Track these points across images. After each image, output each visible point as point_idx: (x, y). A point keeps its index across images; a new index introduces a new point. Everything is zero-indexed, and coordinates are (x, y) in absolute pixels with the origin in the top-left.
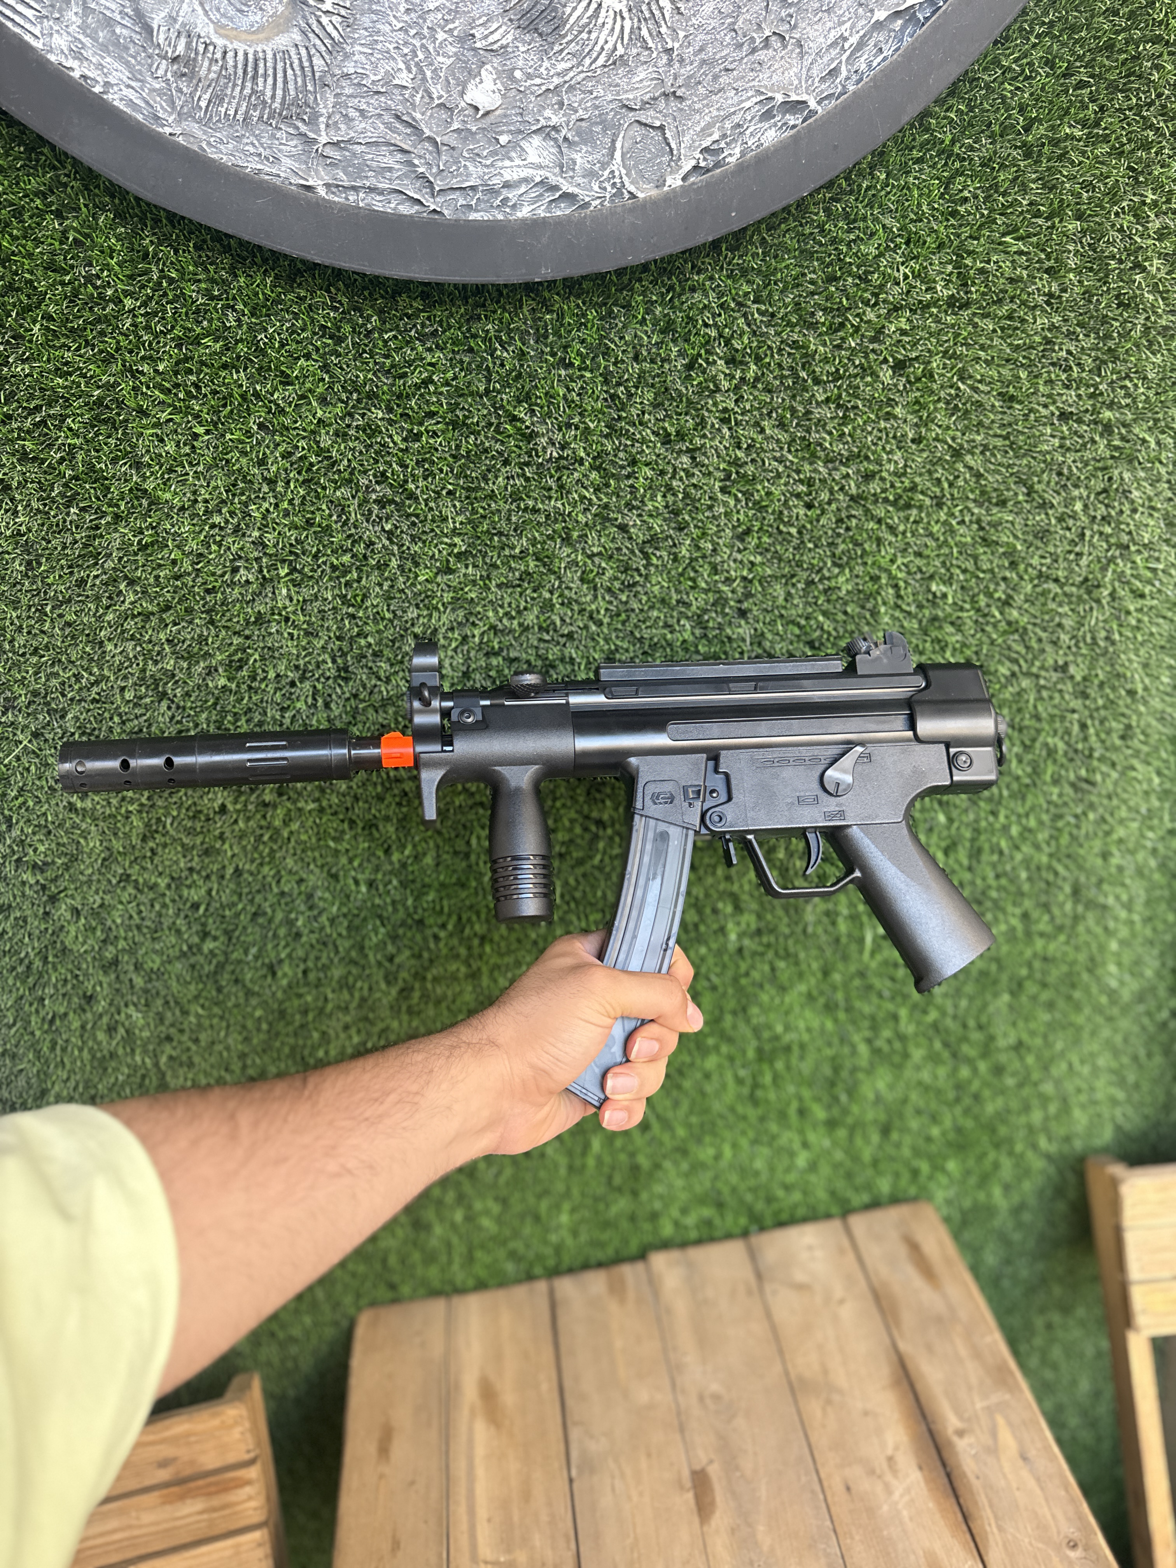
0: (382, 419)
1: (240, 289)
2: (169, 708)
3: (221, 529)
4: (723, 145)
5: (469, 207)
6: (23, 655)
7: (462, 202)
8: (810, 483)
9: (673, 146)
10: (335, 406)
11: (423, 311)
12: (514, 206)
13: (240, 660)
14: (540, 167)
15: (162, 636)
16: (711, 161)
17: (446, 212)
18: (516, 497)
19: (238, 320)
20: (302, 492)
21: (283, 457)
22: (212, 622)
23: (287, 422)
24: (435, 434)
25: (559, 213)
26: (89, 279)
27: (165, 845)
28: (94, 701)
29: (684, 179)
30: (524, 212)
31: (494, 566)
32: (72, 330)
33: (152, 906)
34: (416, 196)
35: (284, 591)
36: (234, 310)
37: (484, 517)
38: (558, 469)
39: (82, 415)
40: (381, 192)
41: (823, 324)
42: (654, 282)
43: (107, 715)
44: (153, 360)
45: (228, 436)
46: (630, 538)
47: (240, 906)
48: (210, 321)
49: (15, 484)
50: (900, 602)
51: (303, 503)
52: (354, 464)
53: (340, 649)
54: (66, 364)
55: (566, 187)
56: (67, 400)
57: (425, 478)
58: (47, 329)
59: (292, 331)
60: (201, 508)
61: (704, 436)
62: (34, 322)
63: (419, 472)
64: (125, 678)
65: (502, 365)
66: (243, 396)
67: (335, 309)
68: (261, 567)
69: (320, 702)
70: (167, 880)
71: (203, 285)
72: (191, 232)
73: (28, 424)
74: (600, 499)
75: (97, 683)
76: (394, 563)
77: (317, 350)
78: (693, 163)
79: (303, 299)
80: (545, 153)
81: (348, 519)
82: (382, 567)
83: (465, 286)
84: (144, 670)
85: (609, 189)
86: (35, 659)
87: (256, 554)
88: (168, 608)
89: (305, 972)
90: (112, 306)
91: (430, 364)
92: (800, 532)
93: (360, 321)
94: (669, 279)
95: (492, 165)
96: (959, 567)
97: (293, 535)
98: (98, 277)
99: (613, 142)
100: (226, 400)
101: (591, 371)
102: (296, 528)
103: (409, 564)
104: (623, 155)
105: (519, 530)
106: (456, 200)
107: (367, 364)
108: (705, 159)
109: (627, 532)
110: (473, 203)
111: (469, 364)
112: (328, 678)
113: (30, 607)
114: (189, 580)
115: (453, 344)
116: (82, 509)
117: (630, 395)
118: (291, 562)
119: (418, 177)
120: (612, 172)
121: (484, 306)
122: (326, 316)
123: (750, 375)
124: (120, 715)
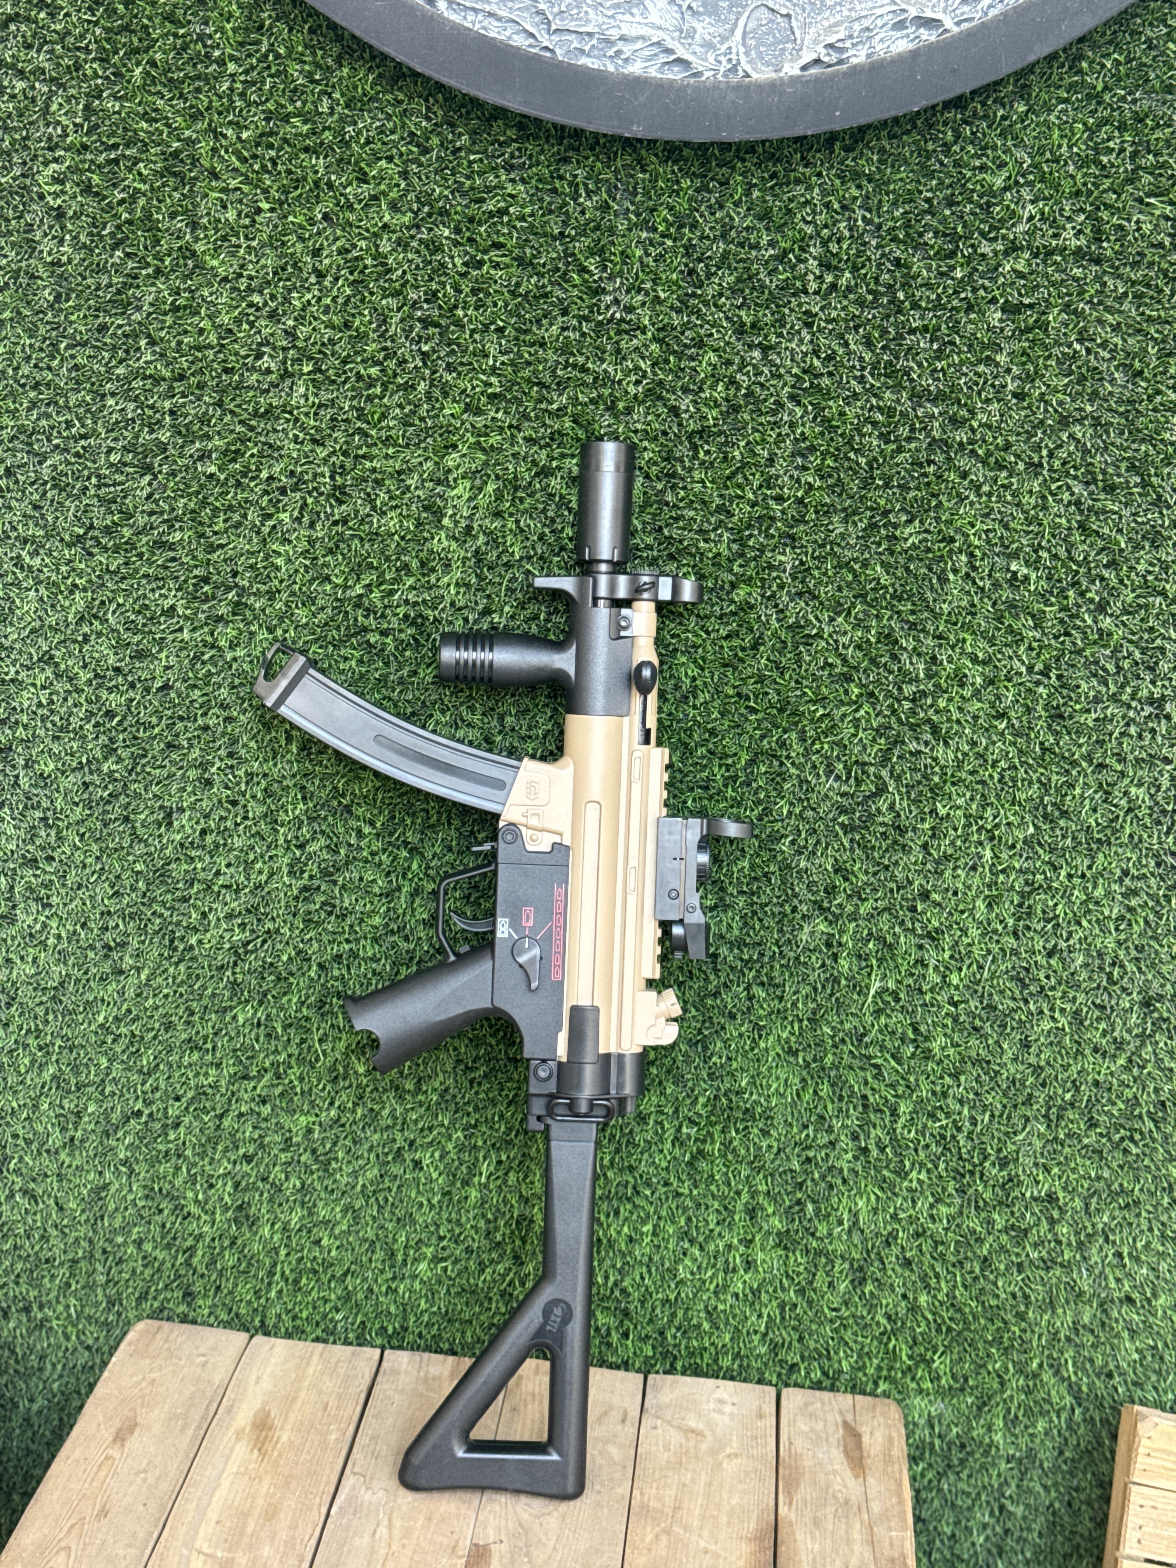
0: (447, 238)
1: (341, 79)
2: (150, 484)
3: (258, 309)
4: (848, 44)
5: (582, 51)
6: (23, 386)
7: (576, 44)
8: (890, 412)
9: (798, 34)
10: (404, 214)
11: (515, 141)
12: (626, 60)
13: (237, 452)
14: (660, 28)
15: (167, 405)
16: (834, 57)
17: (558, 51)
18: (565, 350)
19: (332, 108)
20: (348, 291)
21: (340, 253)
22: (220, 404)
23: (352, 217)
24: (497, 266)
25: (671, 76)
26: (201, 37)
27: (99, 634)
28: (77, 455)
29: (804, 68)
30: (635, 68)
31: (525, 416)
32: (171, 80)
33: (65, 699)
34: (532, 30)
35: (302, 390)
36: (330, 97)
37: (529, 363)
38: (619, 333)
39: (155, 163)
40: (499, 19)
41: (932, 247)
42: (758, 165)
43: (86, 472)
44: (238, 126)
45: (291, 218)
46: (680, 425)
47: (156, 731)
48: (304, 103)
49: (71, 213)
50: (973, 574)
51: (346, 303)
52: (408, 276)
53: (342, 467)
54: (156, 110)
55: (681, 53)
56: (146, 145)
57: (476, 309)
58: (148, 74)
59: (381, 131)
60: (243, 284)
61: (780, 335)
62: (138, 64)
63: (472, 300)
64: (116, 439)
65: (583, 213)
66: (317, 183)
67: (428, 119)
68: (286, 358)
69: (306, 520)
70: (91, 675)
71: (307, 67)
72: (310, 15)
73: (101, 159)
74: (655, 374)
75: (84, 437)
76: (422, 387)
77: (401, 155)
78: (814, 56)
79: (400, 102)
80: (668, 17)
81: (387, 331)
82: (408, 387)
83: (563, 127)
84: (137, 437)
85: (724, 63)
86: (32, 394)
87: (284, 343)
88: (182, 377)
89: (204, 832)
90: (215, 66)
91: (510, 195)
92: (869, 464)
93: (450, 137)
94: (774, 165)
95: (613, 17)
96: (1049, 551)
97: (328, 333)
98: (210, 37)
99: (737, 19)
100: (298, 182)
101: (675, 241)
102: (333, 328)
103: (437, 393)
104: (745, 34)
105: (562, 385)
106: (571, 42)
107: (446, 180)
108: (829, 55)
109: (677, 415)
110: (587, 48)
111: (550, 203)
112: (322, 494)
113: (45, 339)
114: (210, 353)
115: (540, 180)
116: (128, 255)
117: (709, 275)
118: (318, 360)
119: (538, 13)
120: (730, 48)
121: (577, 150)
122: (418, 124)
123: (843, 282)
124: (99, 476)
